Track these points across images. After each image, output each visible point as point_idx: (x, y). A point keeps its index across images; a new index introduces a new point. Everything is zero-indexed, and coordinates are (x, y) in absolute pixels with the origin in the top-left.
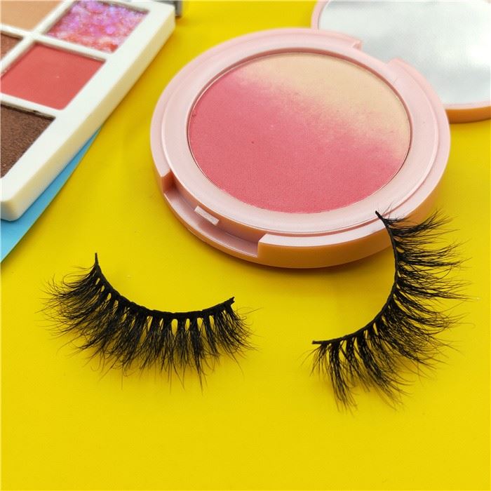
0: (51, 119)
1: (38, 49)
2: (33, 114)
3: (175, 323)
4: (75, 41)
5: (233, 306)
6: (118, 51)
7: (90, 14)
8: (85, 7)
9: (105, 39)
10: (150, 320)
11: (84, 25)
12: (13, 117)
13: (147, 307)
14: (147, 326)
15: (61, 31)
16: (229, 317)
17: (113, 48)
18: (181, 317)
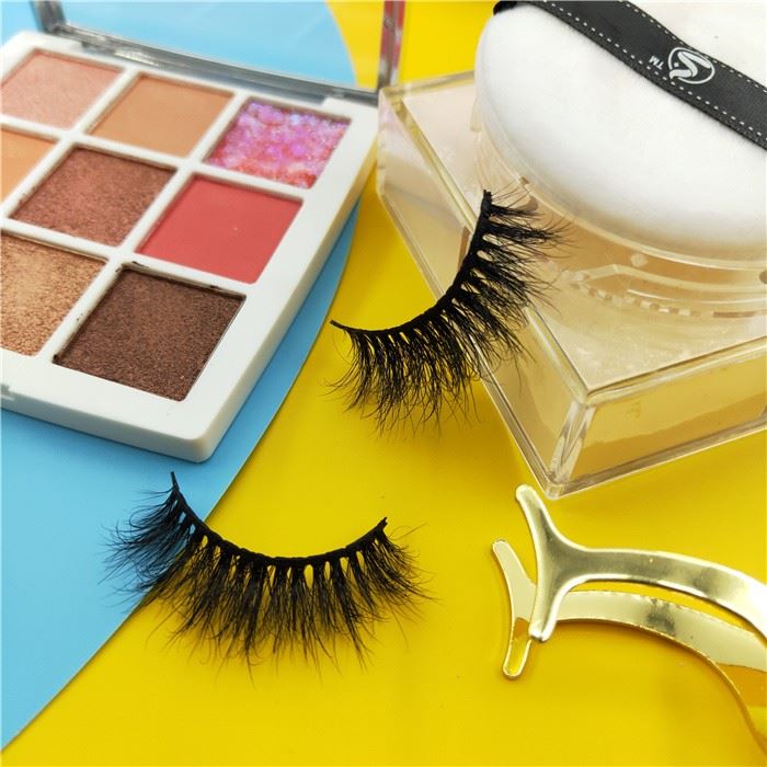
0: (240, 299)
1: (199, 185)
2: (211, 290)
3: (309, 571)
4: (251, 171)
5: (386, 531)
6: (318, 184)
7: (264, 126)
8: (256, 116)
9: (296, 167)
10: (272, 570)
11: (258, 143)
12: (181, 297)
13: (266, 554)
14: (269, 581)
15: (226, 155)
16: (384, 550)
17: (311, 180)
18: (317, 562)
